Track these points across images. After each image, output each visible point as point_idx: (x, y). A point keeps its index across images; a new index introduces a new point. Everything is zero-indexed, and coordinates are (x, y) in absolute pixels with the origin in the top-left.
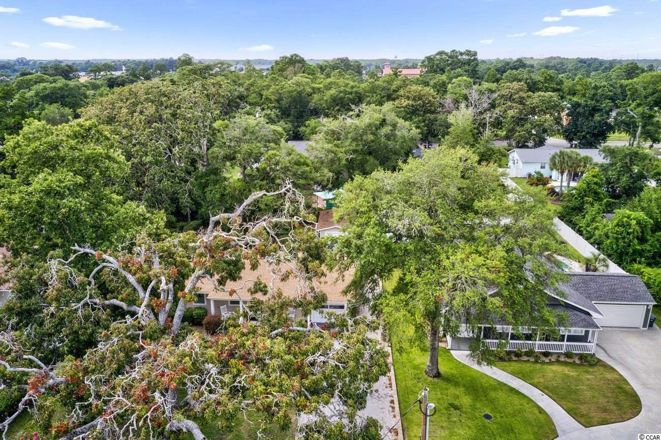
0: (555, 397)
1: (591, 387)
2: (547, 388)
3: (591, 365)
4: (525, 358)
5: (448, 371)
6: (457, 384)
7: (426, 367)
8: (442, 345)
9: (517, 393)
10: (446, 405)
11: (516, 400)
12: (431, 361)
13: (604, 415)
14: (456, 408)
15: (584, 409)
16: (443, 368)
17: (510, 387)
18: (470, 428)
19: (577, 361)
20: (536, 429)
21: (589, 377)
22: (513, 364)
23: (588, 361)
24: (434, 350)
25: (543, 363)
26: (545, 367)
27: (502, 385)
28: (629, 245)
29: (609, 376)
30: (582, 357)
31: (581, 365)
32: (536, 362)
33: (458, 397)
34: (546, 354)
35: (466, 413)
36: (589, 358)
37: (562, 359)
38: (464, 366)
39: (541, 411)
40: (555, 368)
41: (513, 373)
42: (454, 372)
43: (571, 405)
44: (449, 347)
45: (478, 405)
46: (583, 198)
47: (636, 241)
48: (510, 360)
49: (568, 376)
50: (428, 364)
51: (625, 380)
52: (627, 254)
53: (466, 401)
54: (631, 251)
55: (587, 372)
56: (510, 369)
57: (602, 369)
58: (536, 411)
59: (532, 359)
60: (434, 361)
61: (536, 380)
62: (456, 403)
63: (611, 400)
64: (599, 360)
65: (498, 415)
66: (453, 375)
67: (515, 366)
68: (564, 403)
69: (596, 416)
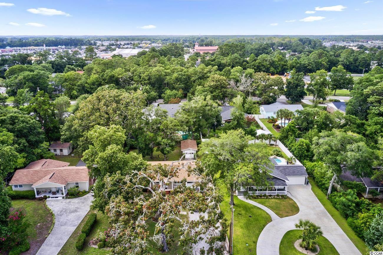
0: (272, 209)
1: (284, 206)
2: (270, 207)
3: (285, 199)
4: (263, 197)
5: (237, 203)
6: (240, 207)
7: (229, 202)
8: (234, 194)
9: (260, 209)
10: (237, 214)
11: (260, 211)
12: (231, 200)
13: (287, 214)
14: (240, 214)
15: (281, 213)
16: (235, 202)
17: (257, 207)
18: (245, 220)
19: (281, 197)
20: (265, 219)
21: (284, 202)
22: (259, 199)
23: (284, 197)
24: (232, 196)
25: (269, 198)
26: (270, 200)
27: (255, 207)
28: (303, 153)
29: (290, 202)
30: (282, 196)
31: (282, 199)
32: (267, 198)
33: (241, 211)
34: (270, 196)
35: (243, 216)
36: (284, 196)
37: (276, 197)
38: (242, 201)
39: (267, 214)
40: (272, 200)
41: (259, 203)
42: (239, 203)
43: (277, 212)
44: (237, 195)
45: (247, 213)
46: (288, 133)
47: (305, 152)
48: (258, 198)
49: (277, 203)
50: (230, 201)
51: (296, 203)
52: (303, 156)
53: (243, 212)
54: (304, 155)
55: (284, 201)
56: (257, 201)
57: (288, 200)
58: (266, 214)
59: (265, 198)
60: (232, 200)
61: (266, 205)
62: (240, 213)
63: (290, 209)
64: (288, 197)
65: (254, 216)
66: (239, 204)
67: (260, 200)
68: (275, 211)
69: (285, 214)
